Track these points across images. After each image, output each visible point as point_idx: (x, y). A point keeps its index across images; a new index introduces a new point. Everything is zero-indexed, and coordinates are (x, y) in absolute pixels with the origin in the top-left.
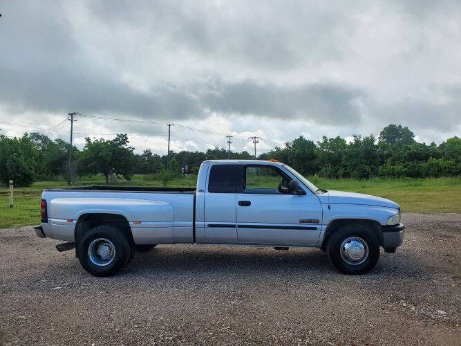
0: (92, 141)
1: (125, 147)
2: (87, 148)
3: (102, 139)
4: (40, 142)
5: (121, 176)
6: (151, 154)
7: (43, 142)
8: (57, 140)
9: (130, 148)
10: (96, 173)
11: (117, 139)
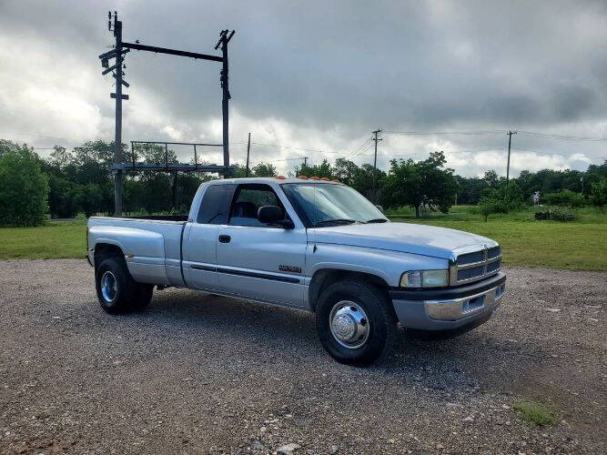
0: (399, 164)
1: (443, 169)
2: (392, 174)
3: (410, 161)
4: (345, 168)
5: (436, 207)
6: (495, 176)
7: (349, 169)
8: (364, 166)
9: (449, 169)
10: (403, 204)
11: (430, 160)
